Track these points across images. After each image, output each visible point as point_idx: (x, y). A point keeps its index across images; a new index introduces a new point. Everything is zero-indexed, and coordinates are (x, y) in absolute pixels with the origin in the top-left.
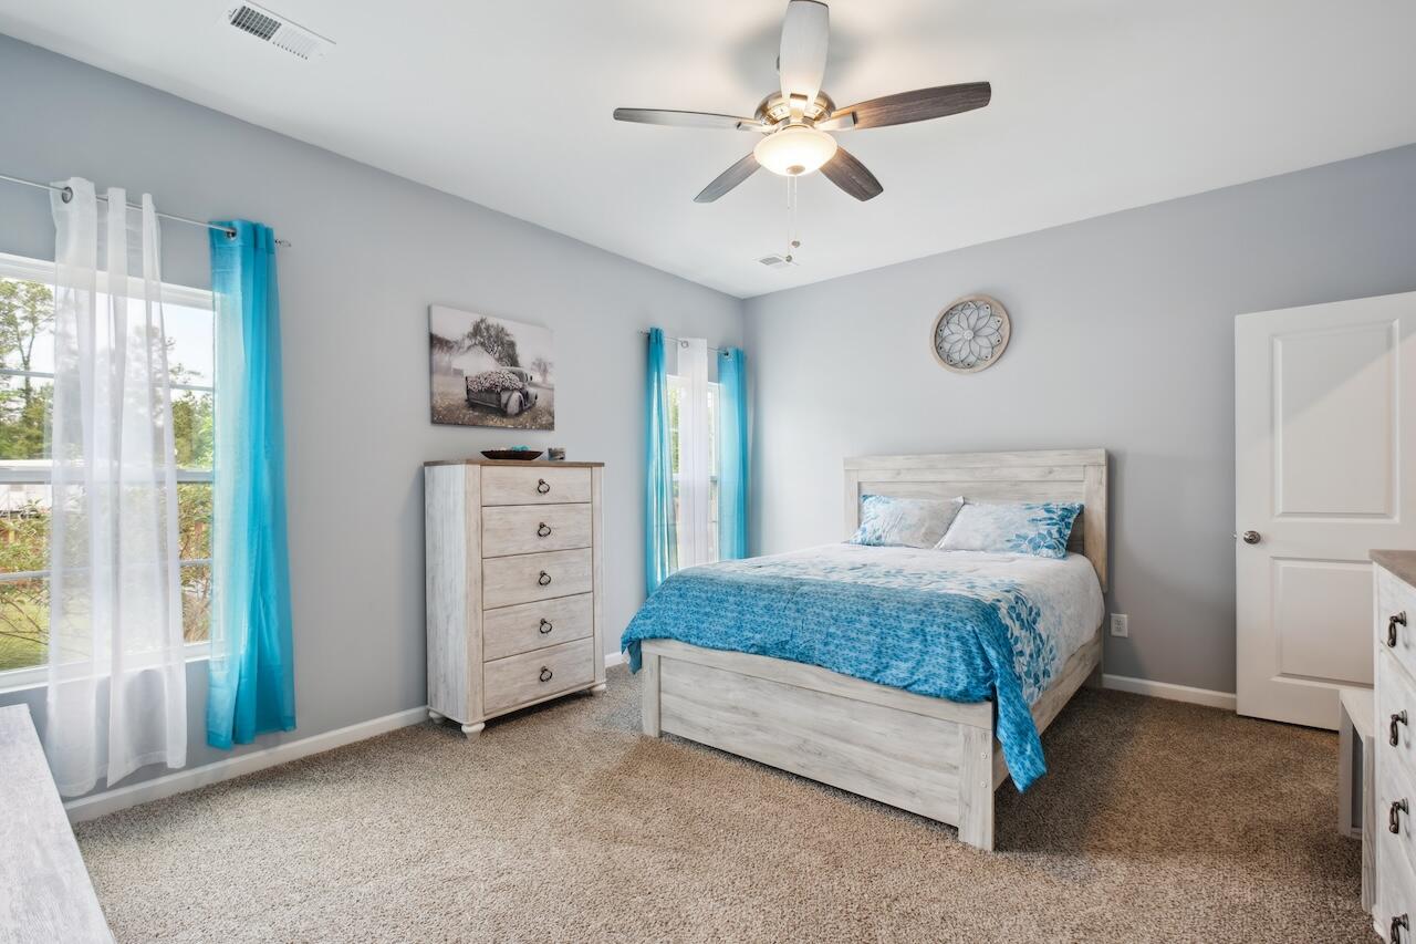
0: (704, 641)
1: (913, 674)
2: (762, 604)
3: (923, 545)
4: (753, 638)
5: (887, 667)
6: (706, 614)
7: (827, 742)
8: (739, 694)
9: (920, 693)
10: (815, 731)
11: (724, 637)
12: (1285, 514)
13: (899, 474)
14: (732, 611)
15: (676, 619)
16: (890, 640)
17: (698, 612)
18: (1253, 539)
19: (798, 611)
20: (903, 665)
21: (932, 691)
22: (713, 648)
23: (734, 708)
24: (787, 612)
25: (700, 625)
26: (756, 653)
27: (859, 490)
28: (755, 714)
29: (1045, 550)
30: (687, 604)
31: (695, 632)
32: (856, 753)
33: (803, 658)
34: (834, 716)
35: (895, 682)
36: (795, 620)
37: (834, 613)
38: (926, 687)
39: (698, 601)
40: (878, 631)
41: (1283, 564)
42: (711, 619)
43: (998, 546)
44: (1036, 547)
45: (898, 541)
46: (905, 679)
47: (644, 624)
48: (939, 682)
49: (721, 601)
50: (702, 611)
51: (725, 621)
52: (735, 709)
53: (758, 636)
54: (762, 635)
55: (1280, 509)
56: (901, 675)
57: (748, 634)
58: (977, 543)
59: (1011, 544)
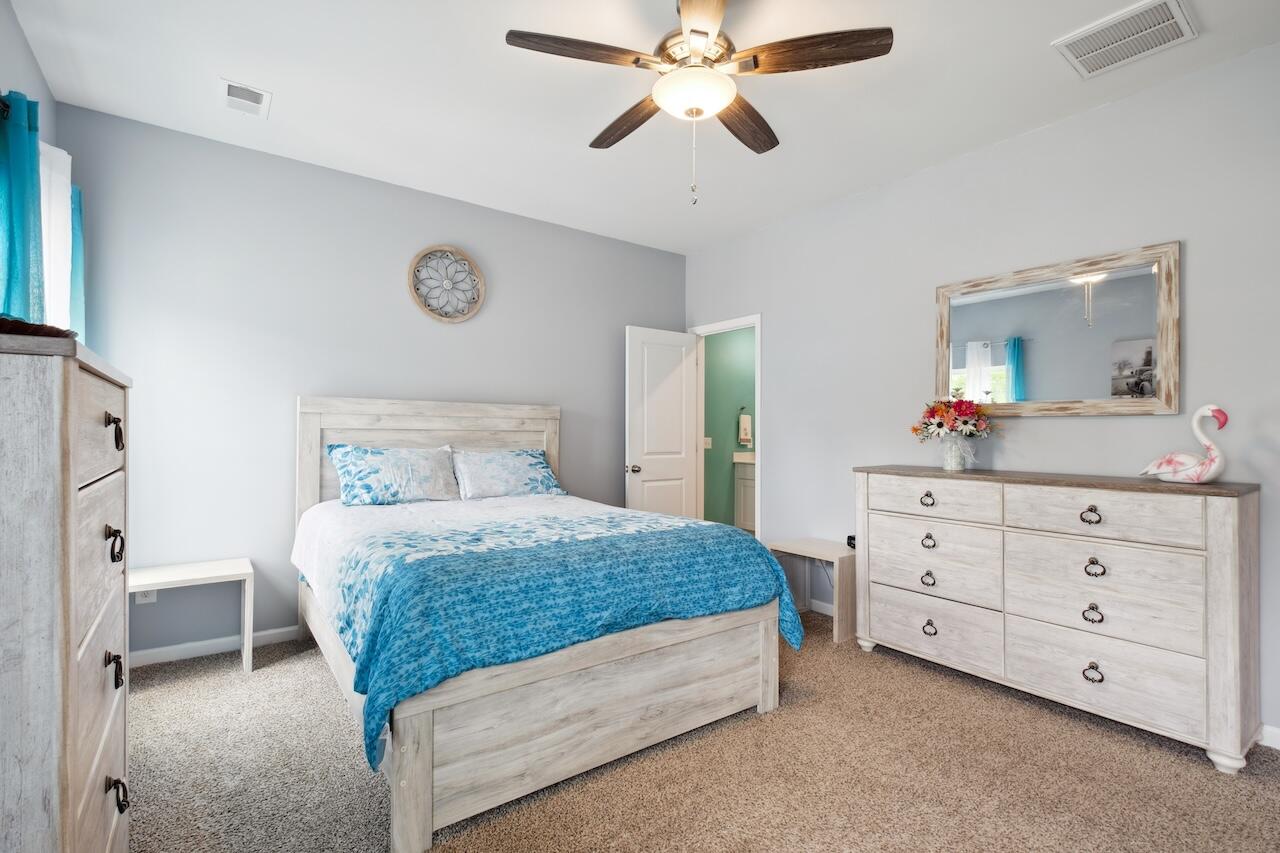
0: (532, 649)
1: (743, 594)
2: (600, 574)
3: (449, 497)
4: (600, 619)
5: (725, 596)
6: (525, 612)
7: (670, 696)
8: (572, 698)
9: (752, 607)
10: (656, 691)
11: (559, 632)
12: (648, 454)
13: (379, 420)
14: (565, 596)
15: (477, 636)
16: (721, 572)
17: (512, 614)
18: (637, 470)
19: (641, 570)
20: (735, 590)
21: (759, 602)
22: (547, 652)
23: (563, 720)
24: (631, 575)
25: (519, 631)
26: (601, 635)
27: (322, 438)
28: (592, 712)
29: (555, 489)
30: (491, 609)
31: (514, 643)
32: (691, 691)
33: (659, 617)
34: (672, 666)
35: (735, 606)
36: (641, 580)
37: (674, 562)
38: (755, 601)
39: (508, 598)
40: (711, 567)
41: (647, 484)
42: (533, 617)
43: (521, 490)
44: (548, 488)
45: (420, 494)
46: (740, 601)
47: (421, 667)
48: (761, 593)
49: (544, 588)
50: (517, 609)
51: (556, 611)
52: (566, 720)
53: (606, 614)
54: (610, 611)
55: (646, 451)
56: (737, 598)
57: (590, 616)
58: (502, 489)
59: (529, 487)
